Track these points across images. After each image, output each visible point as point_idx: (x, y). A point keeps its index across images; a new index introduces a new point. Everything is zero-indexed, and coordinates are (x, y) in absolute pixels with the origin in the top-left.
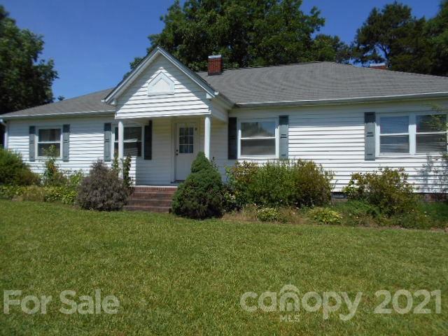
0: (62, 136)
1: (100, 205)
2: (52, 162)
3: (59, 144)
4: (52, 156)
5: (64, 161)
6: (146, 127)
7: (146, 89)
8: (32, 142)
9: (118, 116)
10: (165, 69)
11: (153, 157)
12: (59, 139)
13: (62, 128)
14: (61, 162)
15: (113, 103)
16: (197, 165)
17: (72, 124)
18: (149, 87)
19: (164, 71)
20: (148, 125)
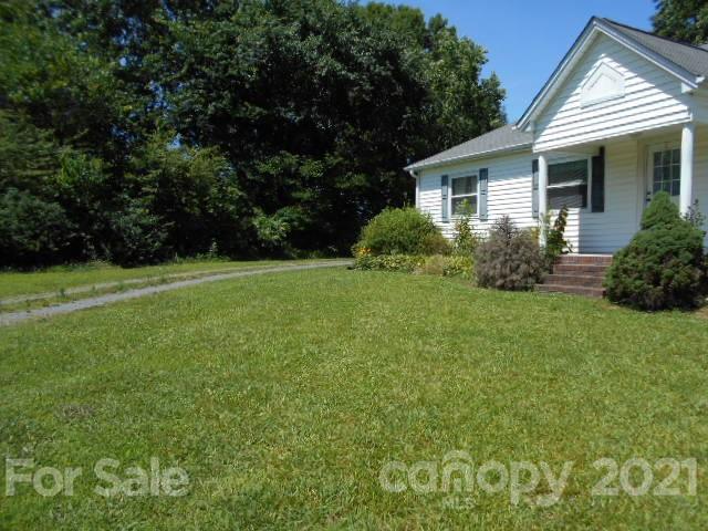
0: (479, 185)
1: (499, 282)
2: (465, 223)
3: (475, 197)
4: (464, 214)
5: (482, 220)
6: (594, 159)
7: (579, 97)
8: (444, 198)
9: (537, 148)
10: (609, 55)
11: (606, 209)
12: (476, 191)
13: (478, 174)
14: (479, 222)
15: (529, 129)
16: (649, 217)
17: (491, 167)
18: (584, 93)
19: (607, 60)
20: (597, 154)
